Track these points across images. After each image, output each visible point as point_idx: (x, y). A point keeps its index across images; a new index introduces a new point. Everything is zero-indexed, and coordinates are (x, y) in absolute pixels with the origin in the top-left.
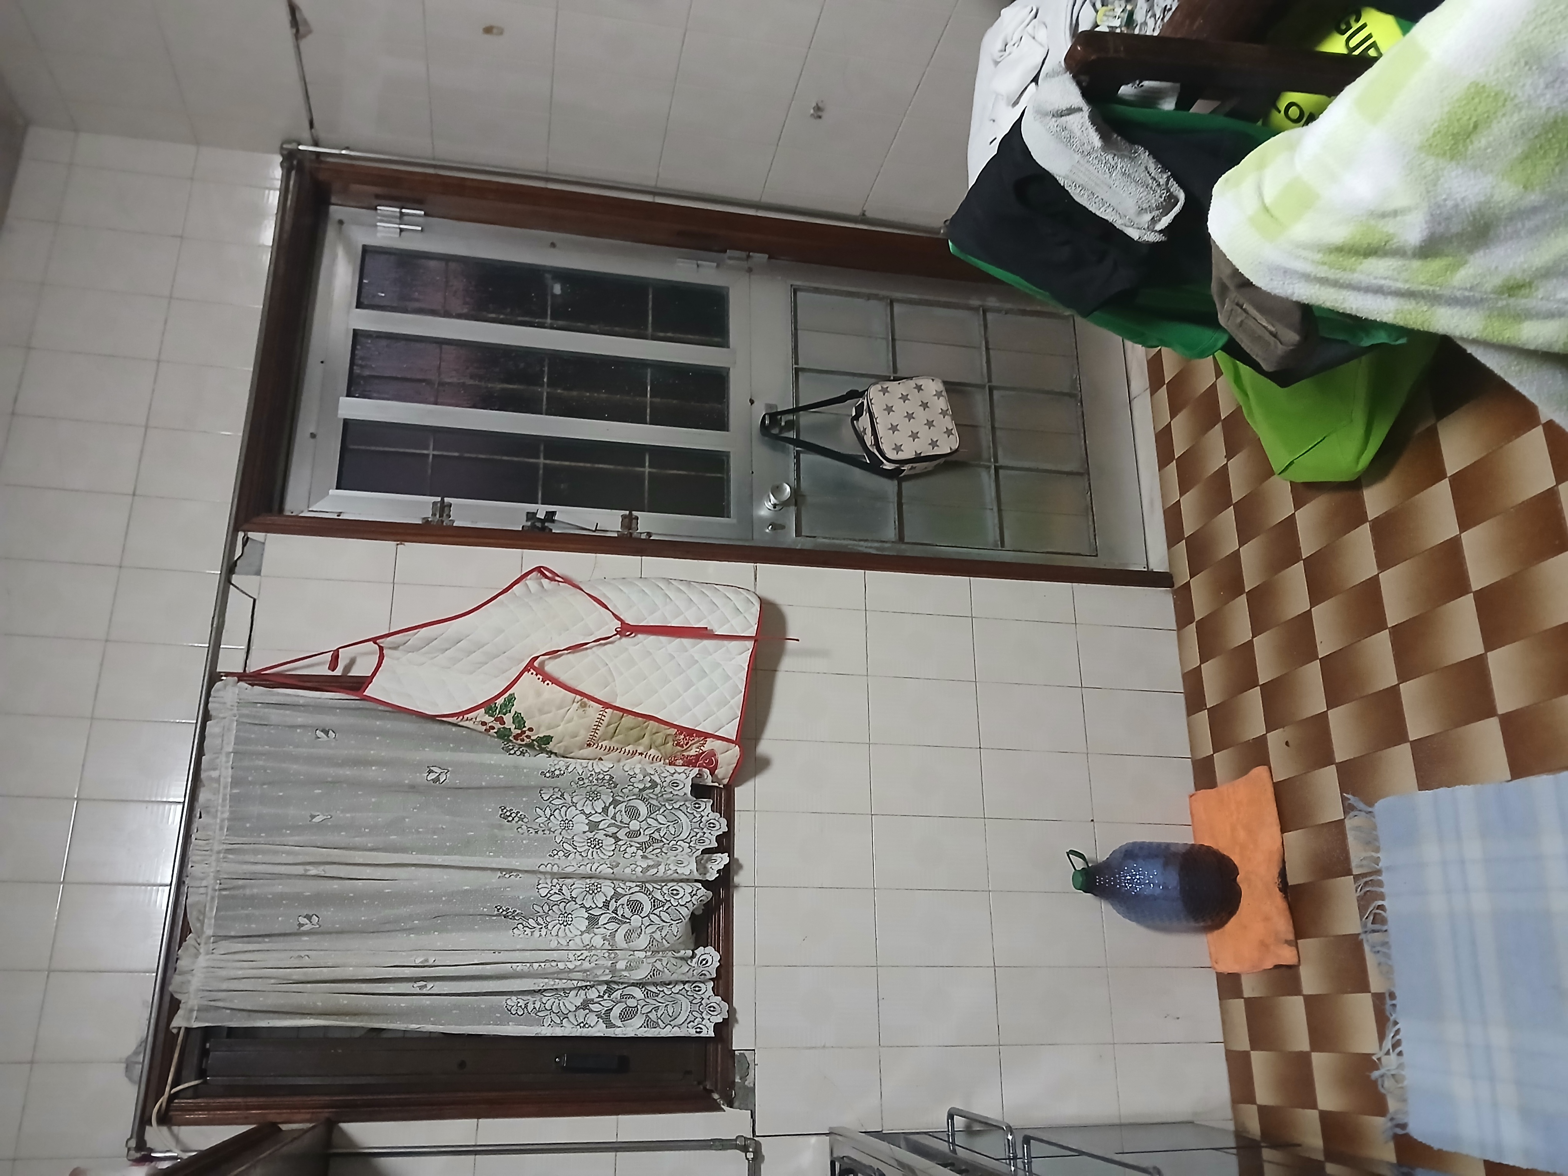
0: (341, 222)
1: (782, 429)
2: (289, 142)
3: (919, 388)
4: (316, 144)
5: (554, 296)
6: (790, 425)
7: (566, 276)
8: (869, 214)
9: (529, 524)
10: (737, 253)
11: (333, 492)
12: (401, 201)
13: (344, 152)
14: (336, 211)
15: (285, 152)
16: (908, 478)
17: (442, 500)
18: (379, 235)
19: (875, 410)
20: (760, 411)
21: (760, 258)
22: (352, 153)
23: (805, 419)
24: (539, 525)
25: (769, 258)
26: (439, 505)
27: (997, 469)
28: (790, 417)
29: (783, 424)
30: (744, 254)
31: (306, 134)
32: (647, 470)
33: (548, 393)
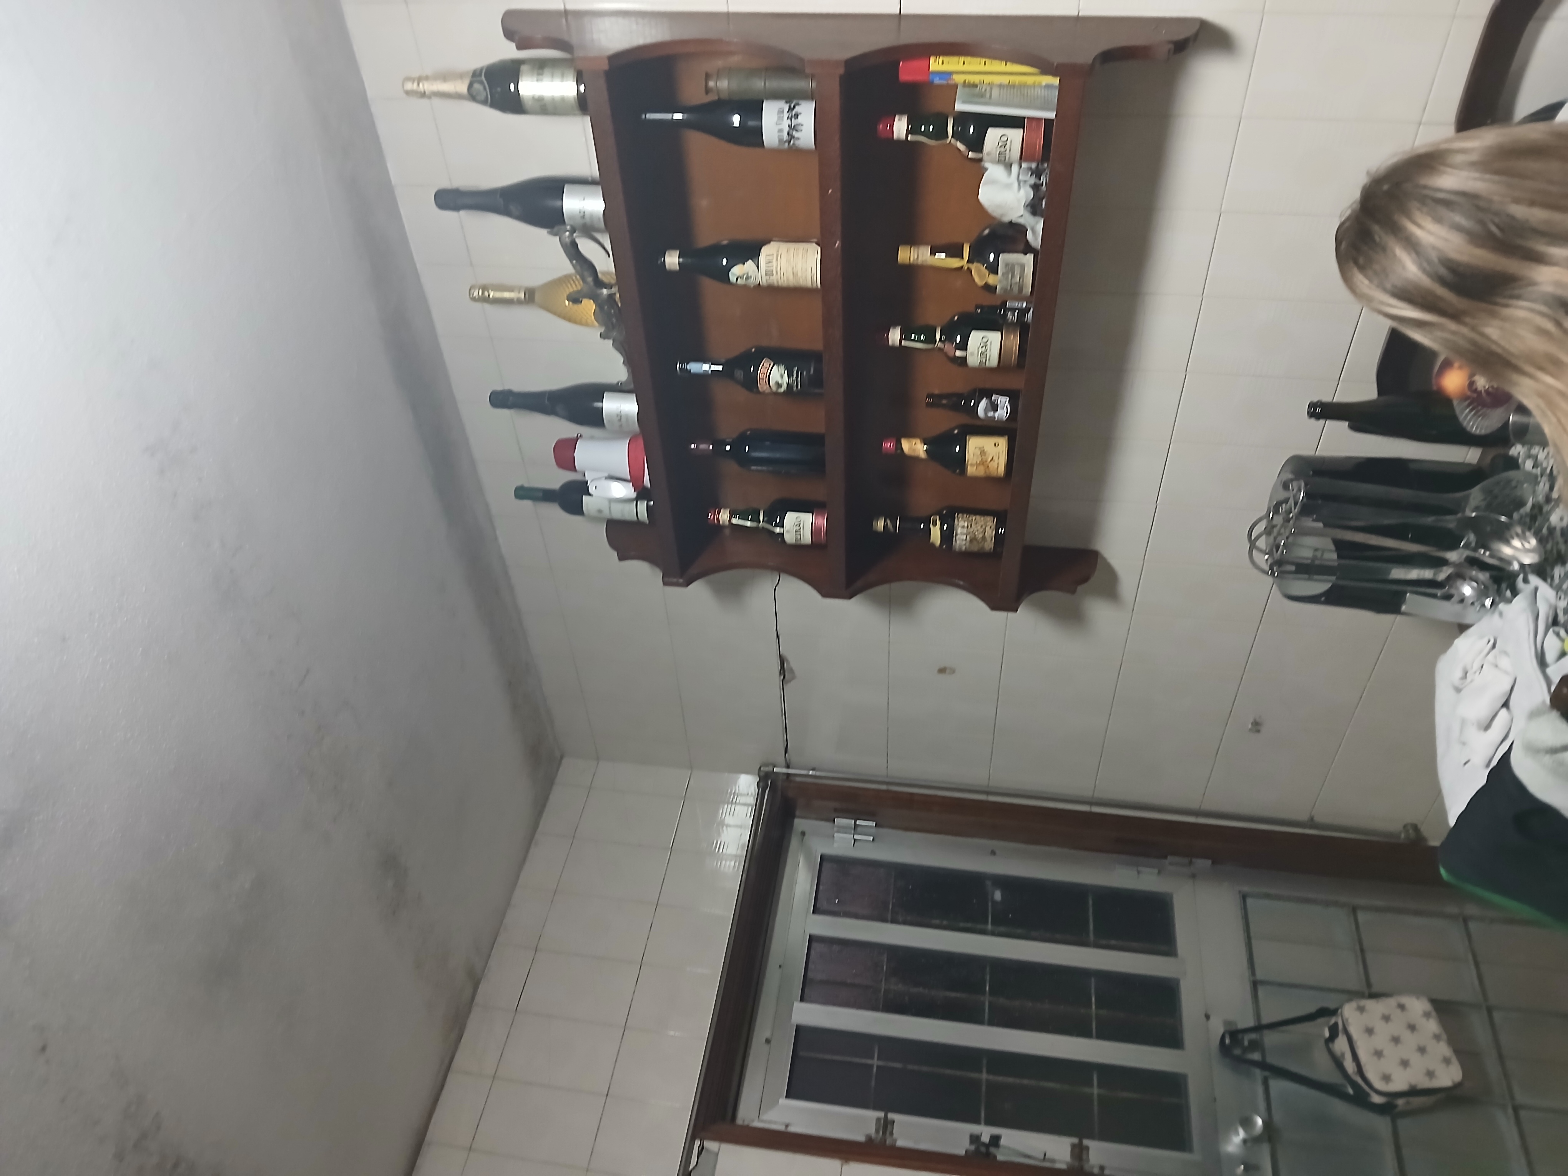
0: (803, 834)
1: (1245, 1050)
2: (767, 765)
3: (1402, 1007)
4: (788, 767)
5: (994, 902)
6: (1255, 1045)
7: (1007, 883)
8: (1319, 819)
9: (973, 1148)
10: (1177, 859)
11: (783, 1101)
12: (856, 815)
13: (811, 773)
14: (800, 824)
15: (762, 774)
16: (1405, 1114)
17: (886, 1116)
18: (836, 845)
19: (1352, 1030)
20: (1217, 1028)
21: (1202, 864)
22: (818, 774)
23: (1270, 1039)
24: (983, 1149)
25: (1213, 863)
26: (882, 1121)
27: (1516, 1109)
28: (1253, 1036)
29: (1246, 1043)
30: (1186, 860)
31: (781, 759)
32: (1095, 1091)
33: (990, 1004)
